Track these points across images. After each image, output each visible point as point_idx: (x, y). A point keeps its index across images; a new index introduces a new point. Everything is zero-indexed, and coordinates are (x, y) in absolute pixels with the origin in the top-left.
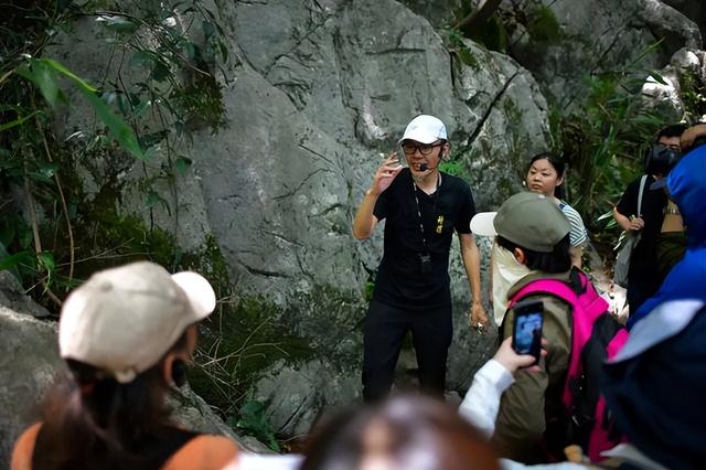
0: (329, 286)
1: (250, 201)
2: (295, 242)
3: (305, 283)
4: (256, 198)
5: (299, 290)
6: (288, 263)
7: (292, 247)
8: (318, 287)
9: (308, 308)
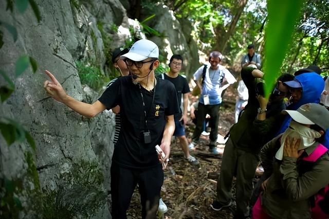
0: (82, 162)
1: (20, 107)
2: (57, 136)
3: (66, 165)
4: (25, 104)
5: (62, 172)
6: (54, 154)
7: (56, 140)
8: (75, 165)
9: (70, 183)
